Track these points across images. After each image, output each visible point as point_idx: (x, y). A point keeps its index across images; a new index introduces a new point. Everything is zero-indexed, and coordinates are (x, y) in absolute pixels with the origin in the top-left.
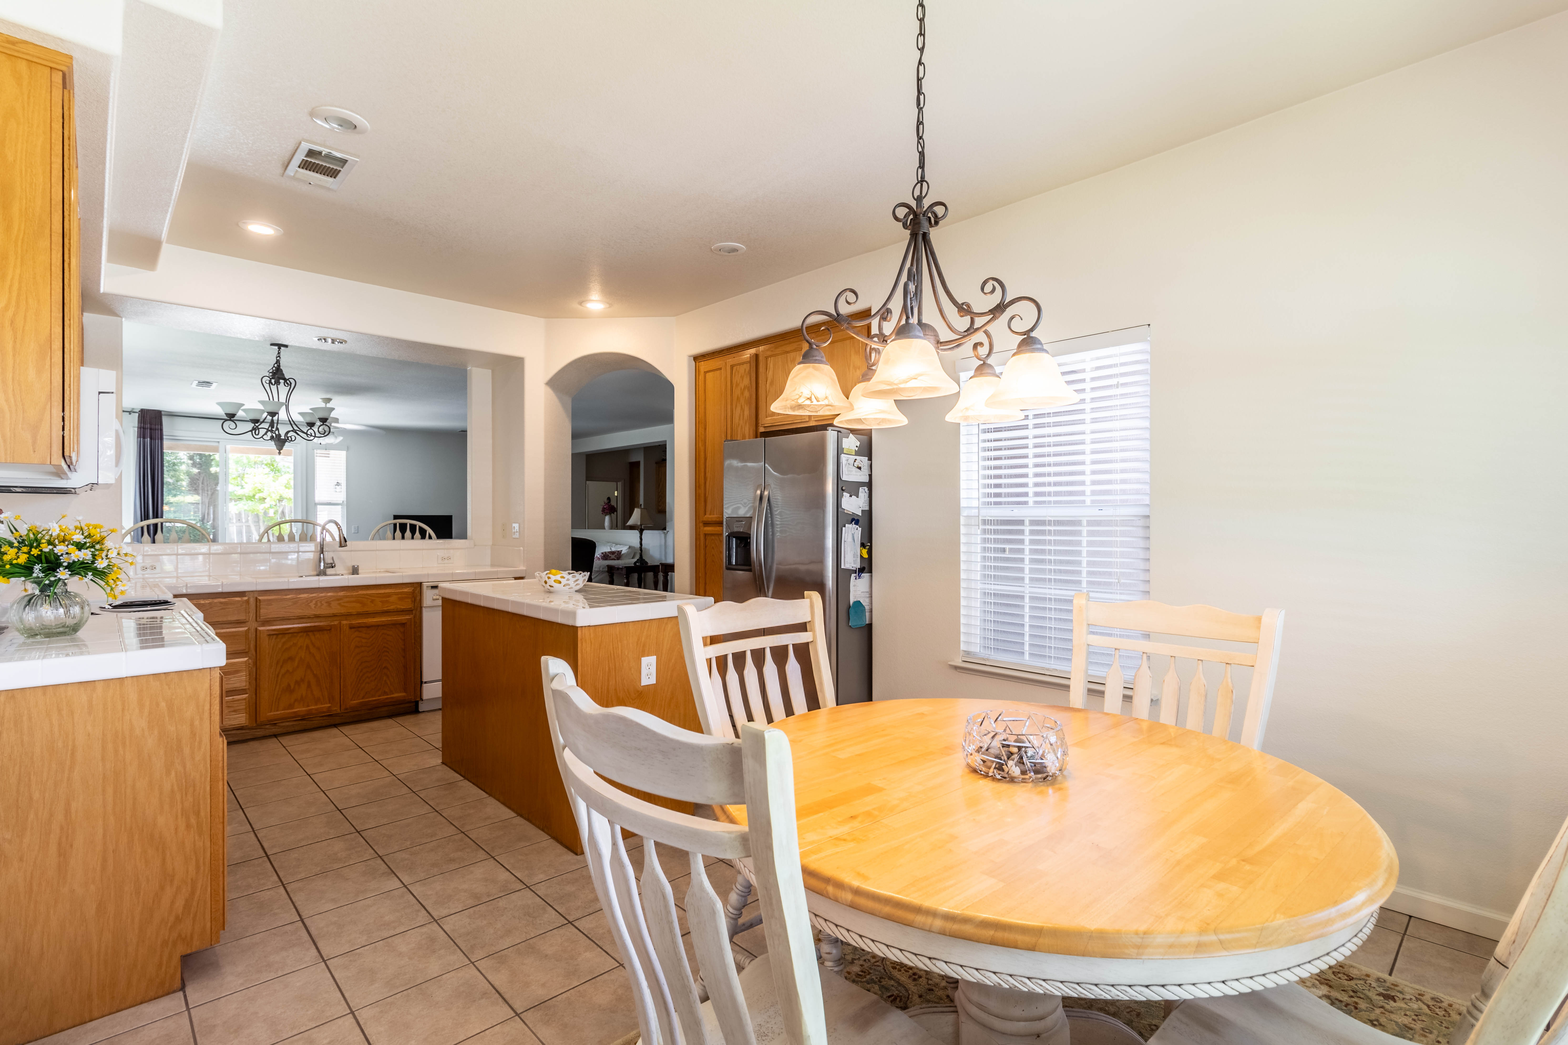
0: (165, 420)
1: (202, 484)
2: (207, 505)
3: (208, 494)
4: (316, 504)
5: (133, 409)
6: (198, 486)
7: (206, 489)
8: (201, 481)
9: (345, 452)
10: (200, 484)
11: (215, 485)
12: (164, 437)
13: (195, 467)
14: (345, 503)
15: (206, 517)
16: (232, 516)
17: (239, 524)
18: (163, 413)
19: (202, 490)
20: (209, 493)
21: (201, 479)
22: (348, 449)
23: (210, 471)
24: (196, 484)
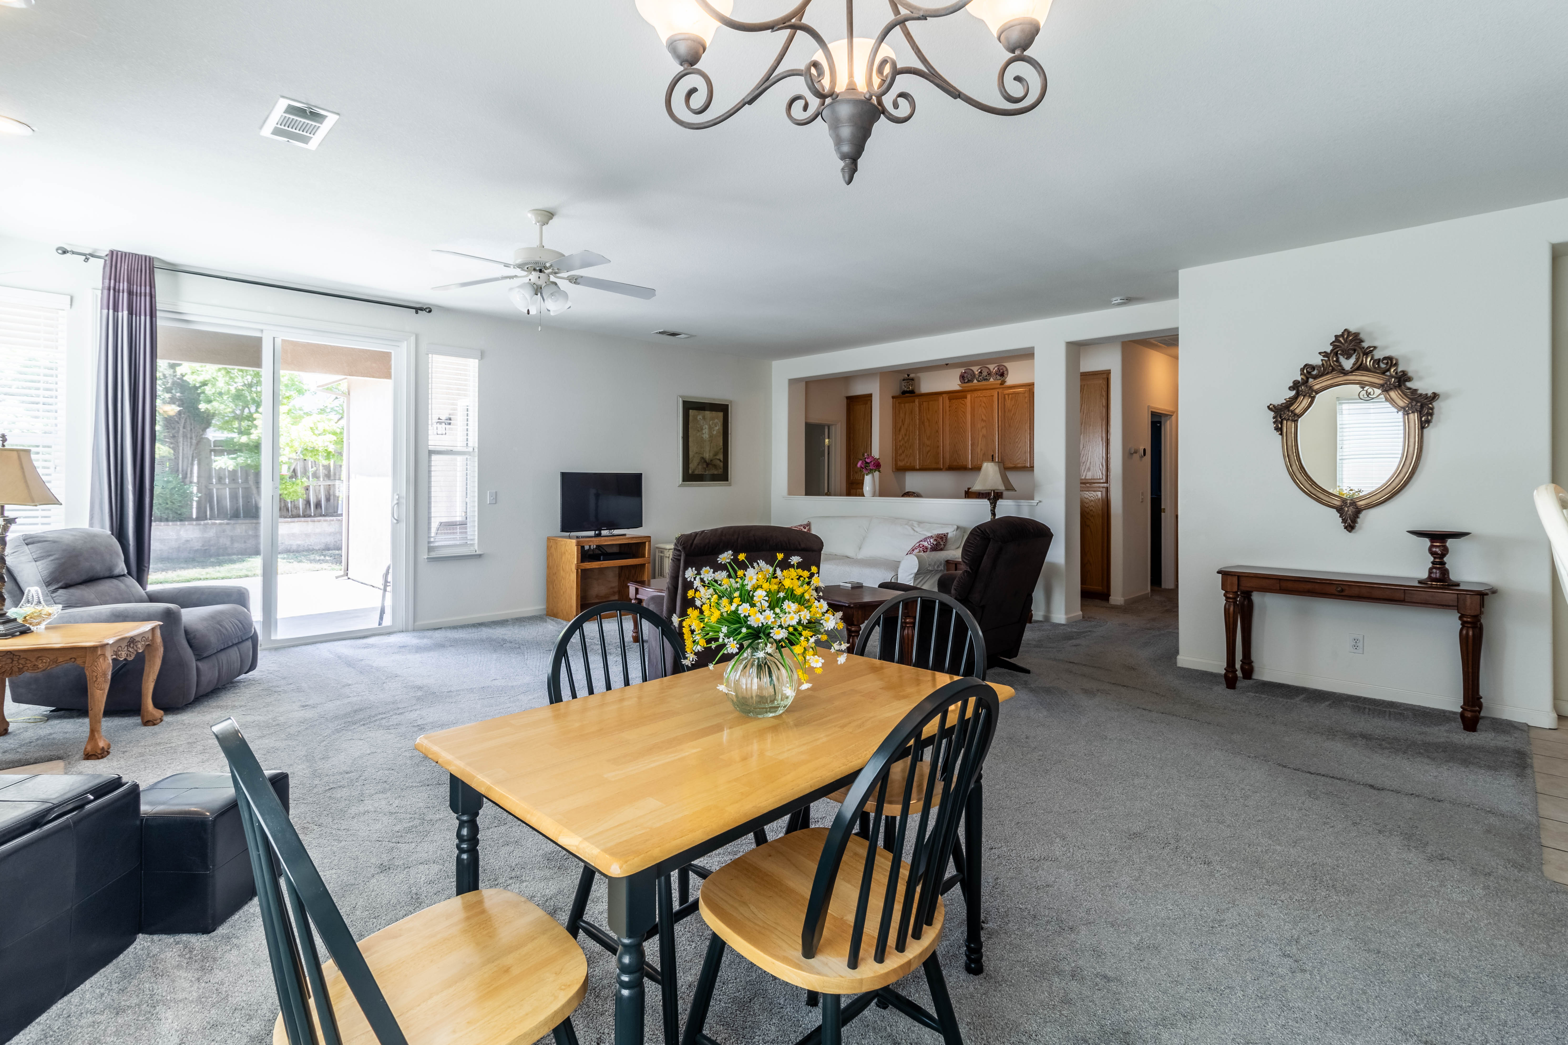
0: (161, 279)
1: (184, 428)
2: (190, 459)
3: (191, 442)
4: (431, 453)
5: (96, 250)
6: (178, 432)
7: (189, 436)
8: (182, 425)
9: (477, 361)
10: (181, 429)
11: (203, 431)
12: (159, 314)
13: (174, 403)
14: (476, 450)
15: (189, 475)
16: (225, 475)
17: (233, 486)
18: (156, 264)
19: (183, 437)
20: (194, 441)
21: (183, 421)
22: (482, 355)
23: (198, 409)
24: (174, 429)
